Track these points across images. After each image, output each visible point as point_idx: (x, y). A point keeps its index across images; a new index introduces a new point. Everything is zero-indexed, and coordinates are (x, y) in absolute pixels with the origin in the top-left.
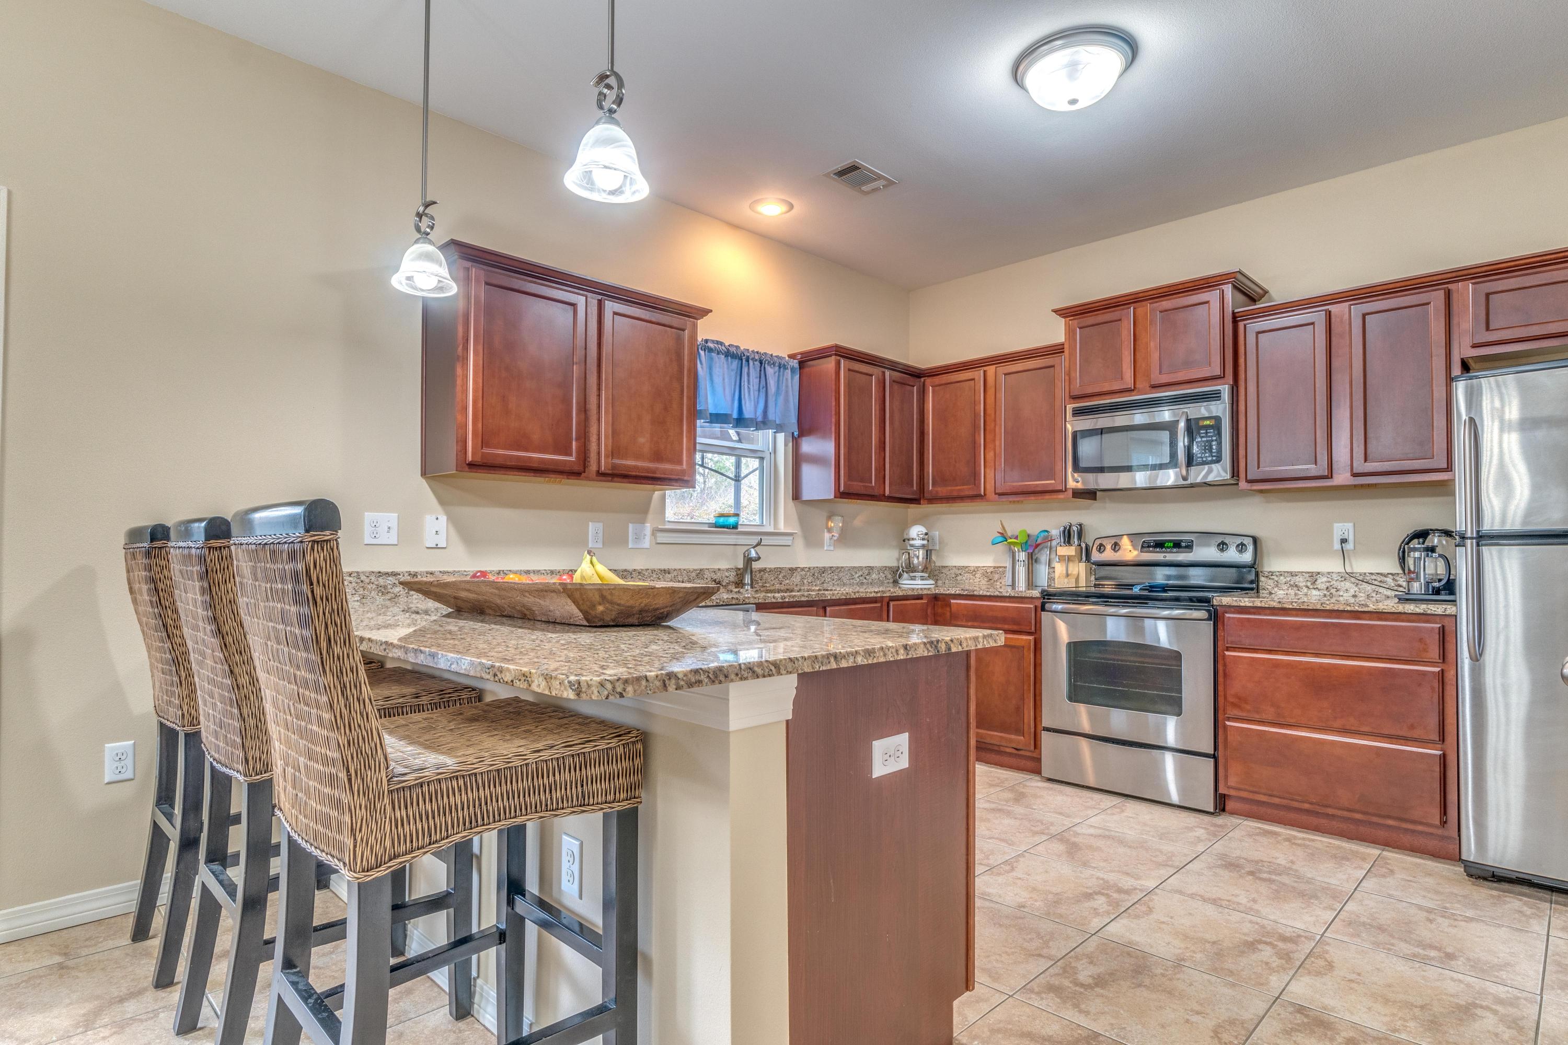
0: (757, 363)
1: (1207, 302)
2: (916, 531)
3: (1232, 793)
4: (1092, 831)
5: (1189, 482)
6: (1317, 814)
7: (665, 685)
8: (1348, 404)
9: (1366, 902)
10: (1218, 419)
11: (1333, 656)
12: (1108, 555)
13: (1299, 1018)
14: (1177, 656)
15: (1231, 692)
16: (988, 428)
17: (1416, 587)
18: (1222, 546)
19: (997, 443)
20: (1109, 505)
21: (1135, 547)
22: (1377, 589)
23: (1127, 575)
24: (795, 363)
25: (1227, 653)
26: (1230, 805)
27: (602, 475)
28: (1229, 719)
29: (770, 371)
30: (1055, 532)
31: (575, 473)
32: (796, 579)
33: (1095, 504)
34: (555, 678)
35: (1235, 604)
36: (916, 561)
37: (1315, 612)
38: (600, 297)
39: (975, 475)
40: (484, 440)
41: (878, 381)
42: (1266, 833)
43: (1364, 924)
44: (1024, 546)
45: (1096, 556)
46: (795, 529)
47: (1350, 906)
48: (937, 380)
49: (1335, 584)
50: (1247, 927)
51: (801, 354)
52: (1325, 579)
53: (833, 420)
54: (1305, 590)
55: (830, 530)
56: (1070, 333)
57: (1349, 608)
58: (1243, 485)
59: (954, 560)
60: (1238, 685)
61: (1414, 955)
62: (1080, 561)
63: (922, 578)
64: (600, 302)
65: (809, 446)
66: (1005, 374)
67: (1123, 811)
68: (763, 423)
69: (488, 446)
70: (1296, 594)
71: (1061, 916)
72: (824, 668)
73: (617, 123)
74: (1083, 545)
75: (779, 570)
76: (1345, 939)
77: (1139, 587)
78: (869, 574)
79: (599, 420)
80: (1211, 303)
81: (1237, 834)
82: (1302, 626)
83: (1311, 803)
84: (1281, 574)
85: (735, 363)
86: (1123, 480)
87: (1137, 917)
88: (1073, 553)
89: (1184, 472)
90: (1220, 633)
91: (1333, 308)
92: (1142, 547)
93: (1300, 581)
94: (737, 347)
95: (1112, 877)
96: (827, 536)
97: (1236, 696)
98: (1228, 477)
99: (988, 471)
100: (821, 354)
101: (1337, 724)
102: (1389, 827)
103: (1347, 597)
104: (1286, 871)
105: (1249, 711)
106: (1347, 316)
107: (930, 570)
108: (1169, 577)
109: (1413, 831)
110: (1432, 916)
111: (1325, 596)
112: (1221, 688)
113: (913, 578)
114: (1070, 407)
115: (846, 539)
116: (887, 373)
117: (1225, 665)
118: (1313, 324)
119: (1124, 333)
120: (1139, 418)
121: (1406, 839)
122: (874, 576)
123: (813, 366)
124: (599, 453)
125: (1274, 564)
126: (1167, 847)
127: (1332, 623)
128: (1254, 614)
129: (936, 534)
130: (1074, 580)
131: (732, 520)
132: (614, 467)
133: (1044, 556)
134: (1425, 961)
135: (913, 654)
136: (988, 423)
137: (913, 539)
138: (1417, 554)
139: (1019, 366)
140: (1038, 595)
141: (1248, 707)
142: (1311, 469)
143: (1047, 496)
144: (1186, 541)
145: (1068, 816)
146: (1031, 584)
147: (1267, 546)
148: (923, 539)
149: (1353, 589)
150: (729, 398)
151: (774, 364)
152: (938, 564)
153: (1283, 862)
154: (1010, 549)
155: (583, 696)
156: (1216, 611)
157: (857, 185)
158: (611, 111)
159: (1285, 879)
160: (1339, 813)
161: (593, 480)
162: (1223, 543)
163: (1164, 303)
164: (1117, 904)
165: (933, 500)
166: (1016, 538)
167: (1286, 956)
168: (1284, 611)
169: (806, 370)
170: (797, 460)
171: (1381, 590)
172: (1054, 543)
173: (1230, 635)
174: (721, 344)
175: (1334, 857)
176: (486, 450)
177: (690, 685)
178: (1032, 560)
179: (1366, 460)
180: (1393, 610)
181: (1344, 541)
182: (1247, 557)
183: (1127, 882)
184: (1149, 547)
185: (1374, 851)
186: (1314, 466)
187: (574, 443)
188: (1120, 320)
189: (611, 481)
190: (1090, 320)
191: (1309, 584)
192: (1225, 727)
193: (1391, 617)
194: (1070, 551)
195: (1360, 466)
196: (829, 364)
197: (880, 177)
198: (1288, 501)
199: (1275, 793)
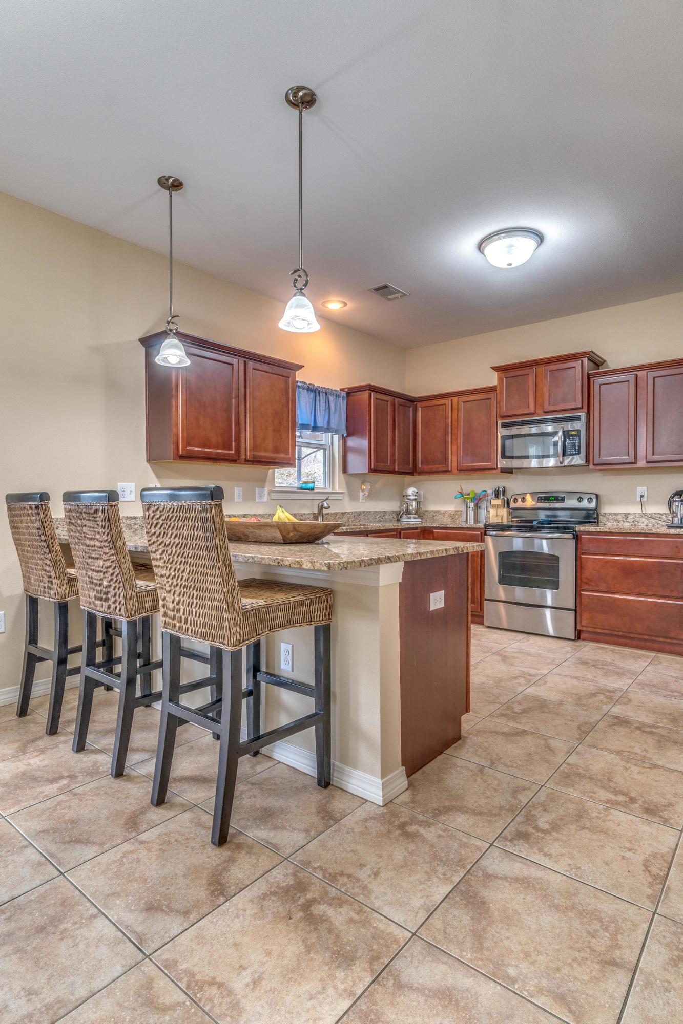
0: (324, 394)
1: (575, 367)
2: (411, 491)
3: (584, 629)
4: (514, 650)
5: (563, 465)
6: (626, 637)
7: (360, 565)
8: (645, 425)
9: (648, 675)
10: (579, 431)
11: (635, 556)
12: (519, 504)
13: (616, 721)
14: (556, 558)
15: (584, 576)
16: (453, 432)
17: (676, 520)
18: (580, 500)
19: (459, 441)
20: (519, 476)
21: (533, 500)
22: (658, 521)
23: (528, 515)
24: (344, 394)
25: (582, 556)
26: (583, 635)
27: (247, 461)
28: (583, 591)
29: (331, 398)
30: (490, 492)
31: (233, 460)
32: (345, 519)
33: (512, 476)
34: (317, 562)
35: (587, 530)
36: (411, 508)
37: (627, 534)
38: (245, 359)
39: (446, 459)
40: (188, 443)
41: (391, 404)
42: (601, 648)
43: (646, 684)
44: (473, 500)
45: (512, 505)
46: (344, 490)
47: (641, 677)
48: (424, 404)
49: (637, 519)
50: (591, 688)
51: (348, 388)
52: (632, 517)
53: (368, 428)
54: (622, 523)
55: (363, 491)
56: (500, 380)
57: (643, 532)
58: (591, 466)
59: (432, 507)
60: (588, 573)
61: (668, 695)
62: (504, 507)
63: (415, 518)
64: (245, 362)
65: (352, 442)
66: (463, 402)
67: (528, 641)
68: (328, 429)
69: (190, 446)
70: (617, 525)
71: (503, 687)
72: (415, 559)
73: (304, 295)
74: (506, 499)
75: (336, 514)
76: (637, 690)
77: (537, 522)
78: (384, 516)
79: (246, 430)
80: (577, 367)
81: (586, 649)
82: (618, 541)
83: (623, 632)
84: (610, 514)
85: (312, 395)
86: (525, 463)
87: (540, 686)
88: (500, 503)
89: (561, 460)
90: (579, 545)
91: (640, 374)
92: (538, 500)
93: (619, 517)
94: (313, 385)
95: (526, 670)
96: (361, 494)
97: (587, 578)
98: (584, 462)
99: (453, 457)
100: (360, 389)
101: (637, 591)
102: (660, 641)
103: (643, 526)
104: (611, 664)
105: (593, 586)
106: (645, 378)
107: (419, 513)
108: (548, 516)
109: (672, 643)
110: (677, 680)
111: (632, 525)
112: (579, 575)
113: (409, 518)
114: (500, 422)
115: (372, 496)
116: (396, 400)
117: (581, 562)
118: (628, 381)
119: (530, 382)
120: (534, 429)
121: (668, 647)
122: (387, 517)
123: (353, 396)
124: (246, 449)
125: (606, 509)
126: (552, 656)
127: (635, 540)
128: (596, 535)
129: (422, 492)
130: (500, 518)
131: (310, 486)
132: (254, 456)
133: (483, 505)
134: (673, 697)
135: (449, 554)
136: (453, 429)
137: (409, 495)
138: (677, 504)
139: (471, 398)
140: (483, 527)
141: (593, 584)
142: (625, 458)
143: (487, 472)
144: (561, 497)
145: (500, 644)
146: (476, 520)
147: (603, 499)
148: (415, 496)
149: (646, 522)
150: (309, 415)
151: (333, 394)
152: (424, 510)
153: (609, 660)
154: (464, 501)
155: (331, 569)
156: (577, 536)
157: (385, 296)
158: (301, 289)
159: (610, 668)
160: (637, 636)
161: (243, 464)
162: (580, 498)
163: (552, 366)
164: (529, 681)
165: (421, 473)
166: (469, 494)
167: (611, 698)
168: (611, 533)
169: (351, 398)
170: (345, 451)
171: (660, 522)
172: (489, 498)
173: (585, 547)
174: (305, 383)
175: (634, 657)
176: (188, 448)
177: (369, 565)
178: (477, 507)
179: (653, 455)
180: (664, 532)
181: (642, 496)
182: (593, 505)
183: (533, 672)
184: (541, 500)
185: (653, 654)
186: (627, 457)
187: (233, 443)
188: (528, 375)
189: (252, 464)
190: (512, 374)
191: (624, 519)
192: (581, 594)
193: (663, 536)
194: (498, 502)
195: (650, 458)
196: (365, 395)
197: (399, 292)
198: (615, 475)
199: (605, 628)
